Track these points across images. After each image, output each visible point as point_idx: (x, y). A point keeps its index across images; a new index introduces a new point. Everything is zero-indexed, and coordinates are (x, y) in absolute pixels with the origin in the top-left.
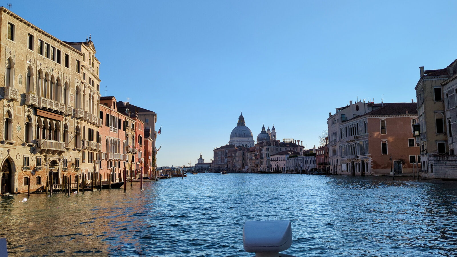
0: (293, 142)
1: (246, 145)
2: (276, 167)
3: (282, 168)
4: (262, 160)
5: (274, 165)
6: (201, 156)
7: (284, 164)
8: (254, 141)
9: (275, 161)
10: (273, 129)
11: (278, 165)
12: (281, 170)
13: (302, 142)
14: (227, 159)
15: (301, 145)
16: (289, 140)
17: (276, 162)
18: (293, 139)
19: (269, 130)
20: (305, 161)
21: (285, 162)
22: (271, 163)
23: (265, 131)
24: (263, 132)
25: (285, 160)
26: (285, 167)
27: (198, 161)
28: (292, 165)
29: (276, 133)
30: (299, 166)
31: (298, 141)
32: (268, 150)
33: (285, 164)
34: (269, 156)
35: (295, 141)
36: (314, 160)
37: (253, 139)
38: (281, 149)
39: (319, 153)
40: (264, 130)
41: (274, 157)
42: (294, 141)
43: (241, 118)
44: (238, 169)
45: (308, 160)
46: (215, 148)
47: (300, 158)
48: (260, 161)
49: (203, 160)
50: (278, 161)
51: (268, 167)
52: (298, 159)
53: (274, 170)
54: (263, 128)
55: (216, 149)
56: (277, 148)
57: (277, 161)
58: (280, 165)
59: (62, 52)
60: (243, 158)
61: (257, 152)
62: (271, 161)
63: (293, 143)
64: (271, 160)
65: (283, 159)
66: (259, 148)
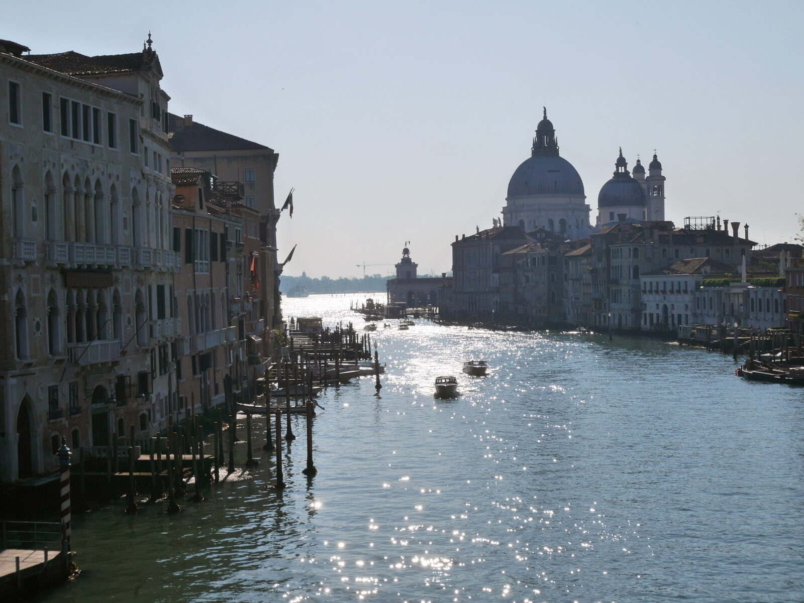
0: (719, 226)
1: (563, 222)
2: (660, 312)
3: (680, 316)
4: (614, 288)
5: (652, 305)
6: (406, 251)
7: (687, 306)
8: (588, 206)
9: (657, 292)
10: (656, 165)
11: (665, 307)
12: (676, 322)
13: (746, 227)
14: (496, 276)
15: (744, 238)
16: (704, 222)
17: (658, 298)
18: (718, 218)
19: (639, 168)
20: (752, 299)
21: (687, 298)
22: (646, 298)
23: (627, 173)
24: (620, 178)
25: (689, 292)
26: (689, 313)
27: (395, 269)
28: (711, 308)
29: (664, 178)
30: (733, 315)
31: (736, 226)
32: (636, 256)
33: (690, 305)
34: (636, 276)
35: (726, 222)
36: (779, 301)
37: (587, 202)
38: (677, 251)
39: (794, 281)
40: (622, 170)
41: (654, 279)
42: (722, 224)
43: (545, 129)
44: (534, 311)
45: (760, 299)
46: (457, 237)
47: (738, 287)
48: (608, 289)
49: (416, 266)
50: (669, 293)
51: (633, 310)
52: (729, 294)
53: (655, 321)
54: (621, 162)
55: (460, 238)
56: (664, 250)
57: (664, 292)
58: (673, 305)
59: (101, 111)
60: (553, 275)
61: (600, 260)
62: (644, 292)
63: (716, 229)
64: (643, 288)
65: (683, 288)
66: (604, 247)
